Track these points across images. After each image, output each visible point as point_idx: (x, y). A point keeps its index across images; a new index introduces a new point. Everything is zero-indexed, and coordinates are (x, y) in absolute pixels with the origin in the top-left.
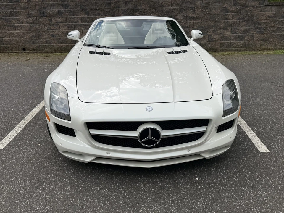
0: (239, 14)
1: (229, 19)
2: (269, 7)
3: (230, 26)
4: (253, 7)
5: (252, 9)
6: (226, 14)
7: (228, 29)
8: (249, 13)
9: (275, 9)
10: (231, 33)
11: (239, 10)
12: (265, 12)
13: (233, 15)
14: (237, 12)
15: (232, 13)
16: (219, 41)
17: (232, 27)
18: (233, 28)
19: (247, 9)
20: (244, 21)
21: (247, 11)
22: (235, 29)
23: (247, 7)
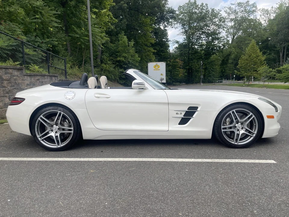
0: (11, 82)
1: (5, 87)
2: (26, 77)
3: (7, 93)
4: (18, 76)
5: (17, 77)
6: (2, 82)
7: (6, 96)
8: (17, 81)
9: (29, 78)
10: (9, 100)
11: (10, 78)
12: (24, 80)
13: (7, 83)
14: (9, 81)
15: (6, 81)
16: (3, 108)
17: (8, 94)
18: (10, 95)
19: (15, 78)
20: (15, 88)
21: (15, 80)
22: (11, 96)
23: (14, 76)
